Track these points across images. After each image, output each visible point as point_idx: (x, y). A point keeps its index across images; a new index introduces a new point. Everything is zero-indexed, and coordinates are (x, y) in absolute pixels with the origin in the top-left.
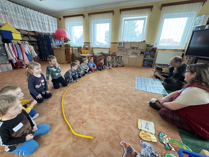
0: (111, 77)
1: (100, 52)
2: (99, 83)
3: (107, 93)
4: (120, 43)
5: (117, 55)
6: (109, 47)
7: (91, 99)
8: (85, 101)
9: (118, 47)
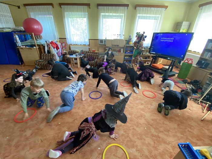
4: (101, 41)
9: (99, 44)
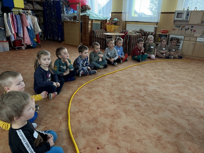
0: (155, 76)
1: (138, 30)
2: (131, 84)
3: (145, 104)
4: (179, 14)
5: (171, 36)
6: (156, 21)
7: (114, 110)
8: (104, 111)
9: (175, 21)
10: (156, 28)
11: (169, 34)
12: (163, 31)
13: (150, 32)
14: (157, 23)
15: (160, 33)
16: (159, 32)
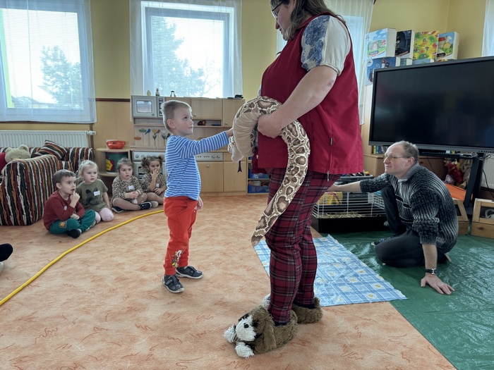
9: (135, 119)
10: (91, 138)
11: (132, 150)
12: (114, 143)
13: (78, 149)
14: (91, 126)
15: (107, 150)
16: (102, 147)
